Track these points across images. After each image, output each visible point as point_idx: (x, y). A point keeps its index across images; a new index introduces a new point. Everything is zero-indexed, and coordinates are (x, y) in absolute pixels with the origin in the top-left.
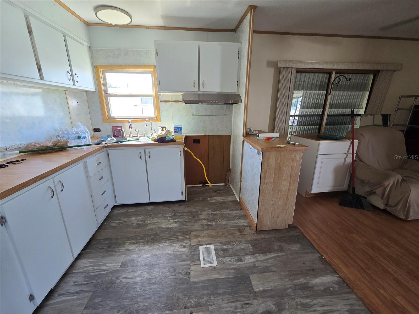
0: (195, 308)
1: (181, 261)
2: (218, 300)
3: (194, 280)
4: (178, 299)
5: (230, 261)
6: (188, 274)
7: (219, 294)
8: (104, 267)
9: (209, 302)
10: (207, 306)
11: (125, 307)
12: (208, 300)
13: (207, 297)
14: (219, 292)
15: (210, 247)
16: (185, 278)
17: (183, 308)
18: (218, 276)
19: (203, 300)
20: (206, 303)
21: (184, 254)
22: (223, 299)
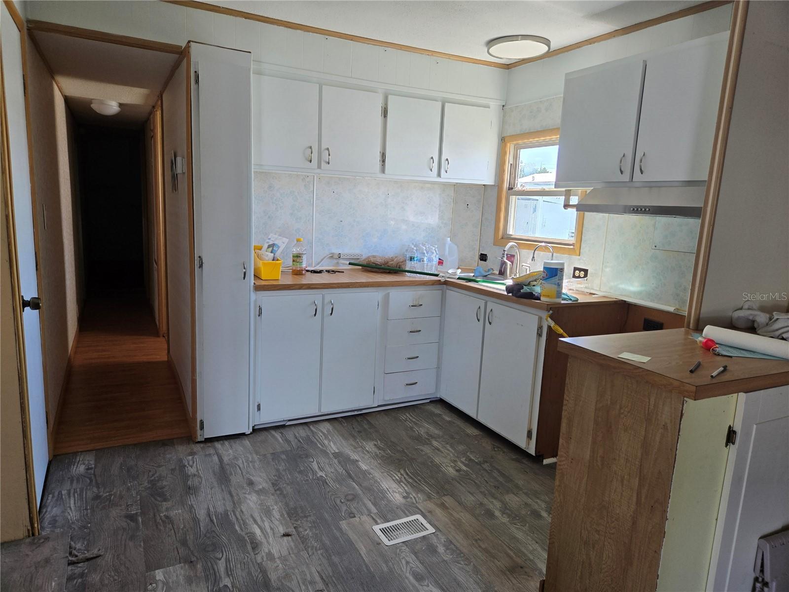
0: (298, 538)
1: (372, 503)
2: (319, 559)
3: (344, 525)
4: (306, 517)
5: (407, 563)
6: (352, 515)
7: (329, 558)
8: (326, 442)
9: (312, 549)
10: (306, 549)
11: (281, 478)
12: (314, 548)
13: (318, 546)
14: (333, 557)
15: (428, 528)
16: (343, 515)
17: (295, 525)
18: (363, 551)
19: (313, 542)
20: (308, 547)
21: (389, 501)
22: (322, 565)
